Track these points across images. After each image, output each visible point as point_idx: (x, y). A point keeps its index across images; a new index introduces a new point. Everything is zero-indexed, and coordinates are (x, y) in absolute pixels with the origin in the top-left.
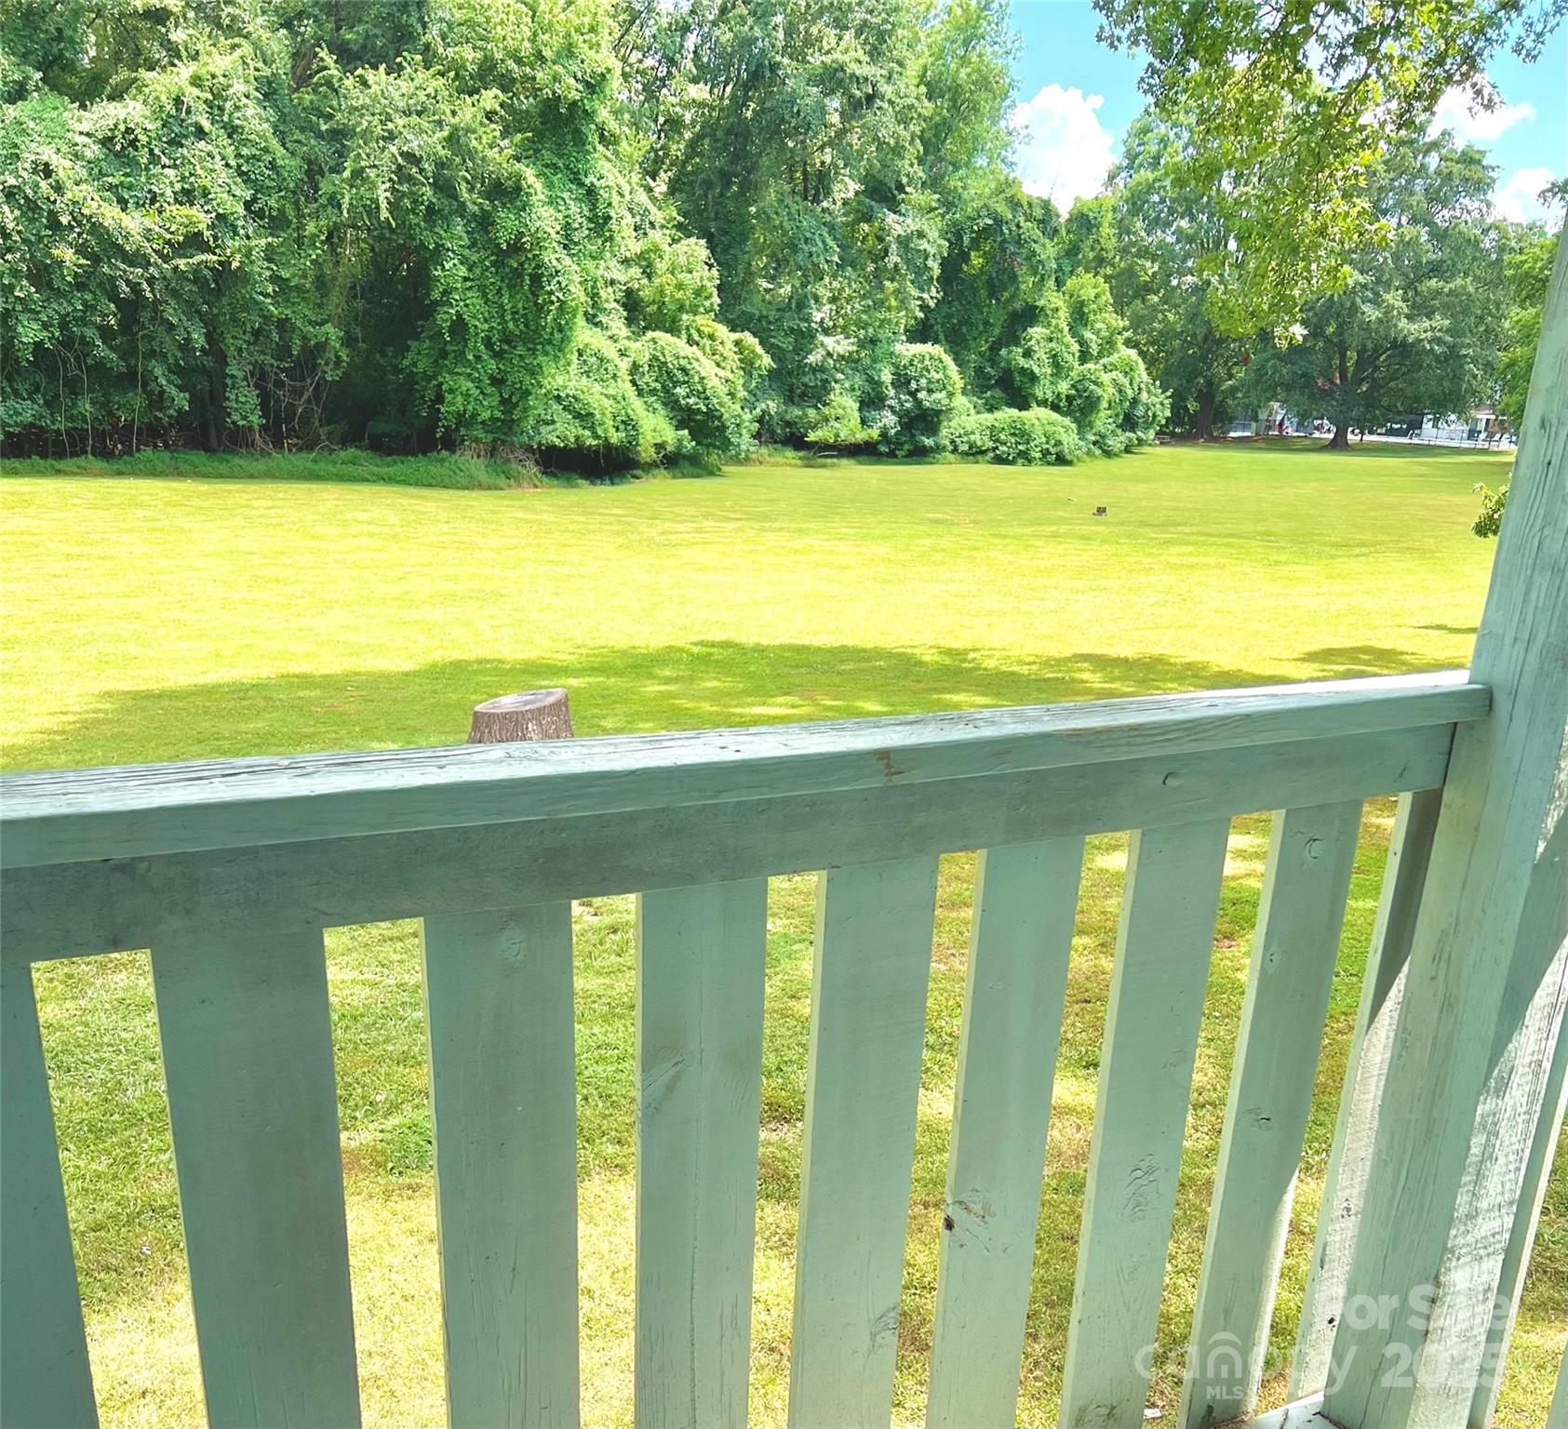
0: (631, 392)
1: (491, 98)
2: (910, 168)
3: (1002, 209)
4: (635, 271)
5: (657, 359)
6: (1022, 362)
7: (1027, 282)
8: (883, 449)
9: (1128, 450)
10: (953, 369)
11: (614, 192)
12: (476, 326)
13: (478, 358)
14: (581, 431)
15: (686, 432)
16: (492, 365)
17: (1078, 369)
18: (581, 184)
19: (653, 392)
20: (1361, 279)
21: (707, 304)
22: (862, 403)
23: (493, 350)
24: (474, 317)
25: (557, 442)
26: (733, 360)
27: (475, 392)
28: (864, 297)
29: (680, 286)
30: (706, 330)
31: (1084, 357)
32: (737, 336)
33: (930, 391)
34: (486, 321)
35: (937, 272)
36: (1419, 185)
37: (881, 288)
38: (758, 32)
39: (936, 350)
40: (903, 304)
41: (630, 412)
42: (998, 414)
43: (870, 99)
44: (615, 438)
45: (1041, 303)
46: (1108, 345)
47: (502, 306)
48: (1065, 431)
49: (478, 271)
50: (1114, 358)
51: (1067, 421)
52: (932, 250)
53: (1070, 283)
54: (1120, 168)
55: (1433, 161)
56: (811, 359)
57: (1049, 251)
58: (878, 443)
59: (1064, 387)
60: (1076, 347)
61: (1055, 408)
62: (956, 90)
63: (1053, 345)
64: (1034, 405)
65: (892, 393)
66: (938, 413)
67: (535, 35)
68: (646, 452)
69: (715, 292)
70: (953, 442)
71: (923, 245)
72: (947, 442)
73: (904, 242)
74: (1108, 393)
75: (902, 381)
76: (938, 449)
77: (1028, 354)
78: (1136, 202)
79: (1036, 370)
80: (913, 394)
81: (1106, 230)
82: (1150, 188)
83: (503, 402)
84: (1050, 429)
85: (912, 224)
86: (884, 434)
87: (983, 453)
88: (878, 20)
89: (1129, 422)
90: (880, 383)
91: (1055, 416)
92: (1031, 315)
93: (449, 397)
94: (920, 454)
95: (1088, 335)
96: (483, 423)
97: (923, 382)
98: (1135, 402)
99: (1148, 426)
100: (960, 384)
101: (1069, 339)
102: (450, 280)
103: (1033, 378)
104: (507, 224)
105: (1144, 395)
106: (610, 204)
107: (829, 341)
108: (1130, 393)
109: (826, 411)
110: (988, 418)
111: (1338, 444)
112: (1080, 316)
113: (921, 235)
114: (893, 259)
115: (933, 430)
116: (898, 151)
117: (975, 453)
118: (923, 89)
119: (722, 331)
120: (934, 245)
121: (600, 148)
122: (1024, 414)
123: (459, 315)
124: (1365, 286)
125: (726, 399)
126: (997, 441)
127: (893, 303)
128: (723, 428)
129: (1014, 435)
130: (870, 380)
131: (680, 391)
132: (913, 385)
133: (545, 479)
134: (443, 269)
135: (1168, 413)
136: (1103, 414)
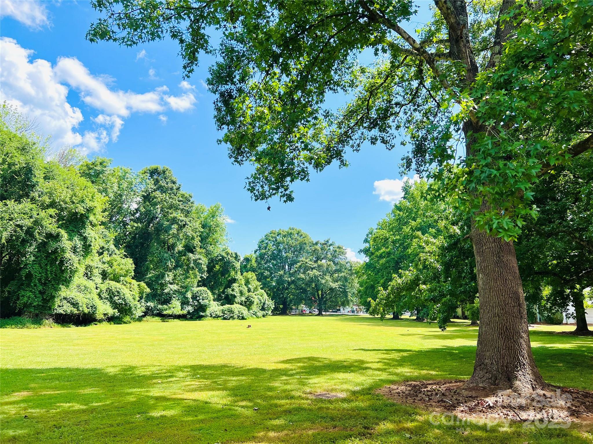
0: (96, 297)
1: (52, 211)
2: (197, 242)
3: (224, 254)
4: (106, 265)
5: (109, 288)
6: (231, 292)
7: (233, 273)
8: (189, 316)
9: (264, 316)
10: (210, 293)
11: (93, 238)
12: (36, 275)
13: (35, 285)
14: (73, 309)
15: (116, 310)
16: (41, 288)
17: (247, 294)
18: (82, 236)
19: (107, 298)
20: (320, 273)
21: (130, 274)
22: (182, 303)
23: (42, 283)
24: (36, 272)
25: (63, 312)
26: (137, 290)
27: (32, 296)
28: (183, 275)
29: (122, 269)
30: (128, 281)
31: (249, 291)
32: (138, 283)
33: (203, 300)
34: (40, 273)
35: (206, 269)
36: (329, 253)
37: (188, 272)
38: (152, 208)
39: (205, 289)
40: (195, 276)
41: (94, 303)
42: (224, 306)
43: (184, 225)
44: (86, 311)
45: (237, 278)
46: (256, 289)
47: (47, 270)
48: (244, 310)
49: (39, 259)
50: (258, 292)
51: (245, 308)
52: (203, 263)
53: (245, 274)
54: (257, 250)
55: (331, 248)
56: (166, 291)
57: (238, 265)
58: (187, 315)
59: (243, 299)
60: (246, 289)
61: (241, 304)
62: (210, 227)
63: (240, 288)
64: (235, 303)
65: (191, 300)
66: (206, 306)
67: (72, 196)
68: (99, 316)
69: (133, 272)
70: (211, 314)
71: (200, 261)
72: (209, 314)
73: (195, 261)
74: (256, 301)
75: (194, 297)
76: (206, 316)
77: (233, 290)
78: (262, 256)
79: (236, 294)
80: (198, 301)
81: (253, 261)
82: (265, 254)
83: (43, 299)
84: (240, 310)
85: (197, 256)
86: (189, 312)
87: (219, 317)
88: (187, 208)
89: (263, 309)
90: (187, 298)
91: (241, 306)
92: (234, 280)
93: (21, 298)
94: (200, 318)
95: (250, 286)
96: (34, 306)
97: (201, 297)
98: (264, 304)
99: (268, 310)
100: (212, 298)
101: (244, 286)
102: (28, 261)
103: (235, 297)
104: (53, 245)
105: (267, 302)
106: (91, 242)
107: (172, 286)
108: (263, 301)
109: (170, 305)
110: (222, 308)
111: (320, 314)
112: (247, 282)
113: (200, 259)
114: (192, 265)
115: (204, 310)
116: (193, 238)
117: (217, 317)
118: (201, 225)
119: (134, 282)
120: (204, 261)
121: (90, 226)
122: (232, 306)
123: (29, 271)
124: (320, 275)
125: (132, 300)
126: (224, 313)
127: (192, 277)
128: (130, 308)
129: (229, 312)
130: (185, 297)
131: (116, 298)
132: (198, 298)
133: (56, 324)
134: (26, 257)
135: (274, 306)
136: (255, 306)
